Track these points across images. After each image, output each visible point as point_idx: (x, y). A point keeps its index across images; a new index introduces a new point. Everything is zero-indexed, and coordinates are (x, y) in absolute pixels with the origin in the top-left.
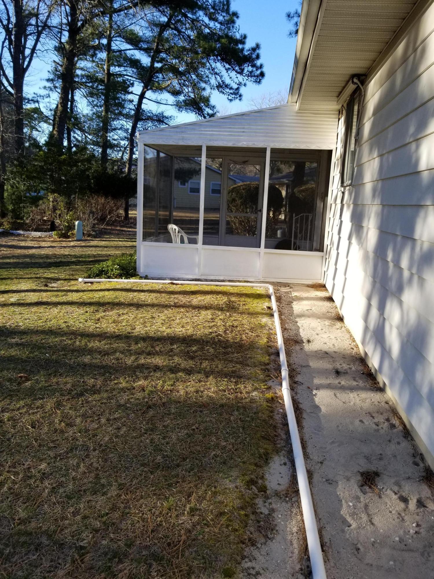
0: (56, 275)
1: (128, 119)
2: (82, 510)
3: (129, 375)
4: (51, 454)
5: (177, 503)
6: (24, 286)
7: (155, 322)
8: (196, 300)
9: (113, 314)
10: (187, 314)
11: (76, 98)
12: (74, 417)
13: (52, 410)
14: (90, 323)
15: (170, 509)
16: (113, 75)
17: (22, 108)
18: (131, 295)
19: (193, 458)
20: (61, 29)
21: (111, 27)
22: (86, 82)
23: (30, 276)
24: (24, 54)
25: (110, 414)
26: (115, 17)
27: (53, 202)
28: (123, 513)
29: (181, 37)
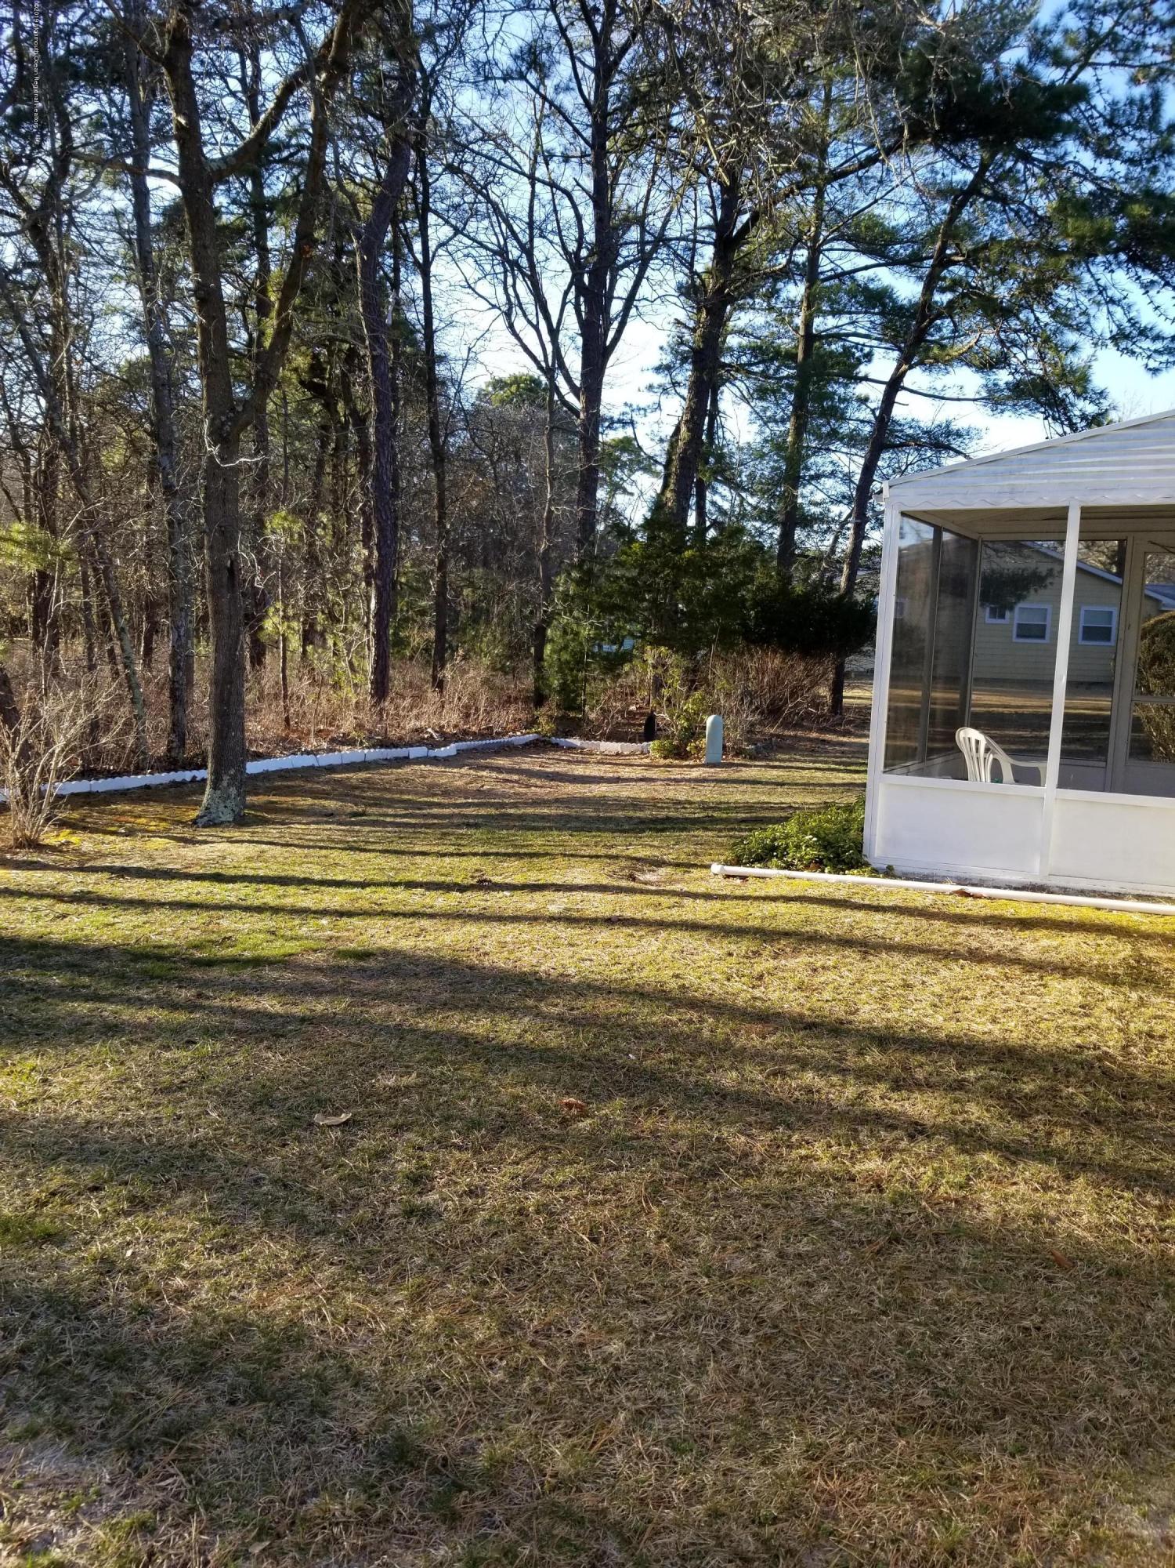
0: (657, 853)
1: (854, 446)
2: (709, 1492)
3: (838, 1137)
4: (636, 1318)
5: (973, 1540)
6: (580, 874)
7: (912, 997)
8: (1033, 945)
9: (798, 963)
10: (1008, 986)
11: (722, 406)
12: (693, 1232)
13: (640, 1202)
14: (739, 985)
15: (952, 1553)
16: (819, 337)
17: (597, 442)
18: (847, 917)
19: (1024, 1414)
20: (695, 241)
21: (820, 218)
22: (750, 364)
23: (593, 853)
24: (608, 313)
25: (787, 1239)
26: (832, 192)
27: (654, 667)
28: (818, 1527)
29: (1012, 214)
